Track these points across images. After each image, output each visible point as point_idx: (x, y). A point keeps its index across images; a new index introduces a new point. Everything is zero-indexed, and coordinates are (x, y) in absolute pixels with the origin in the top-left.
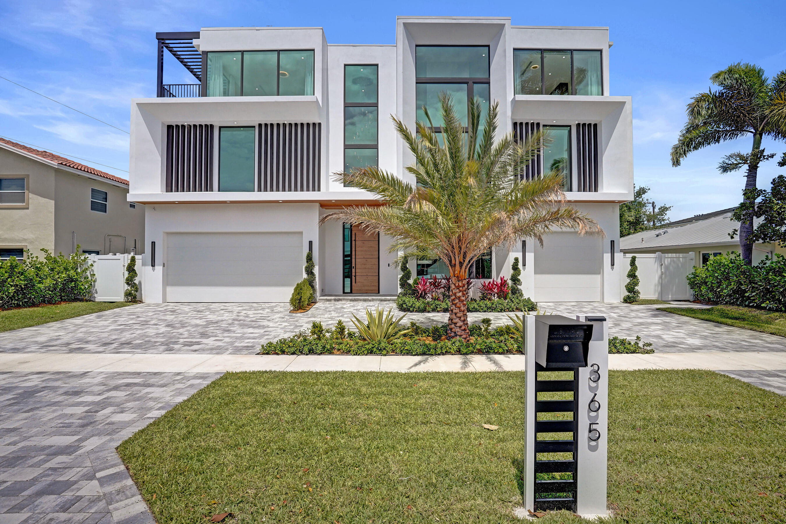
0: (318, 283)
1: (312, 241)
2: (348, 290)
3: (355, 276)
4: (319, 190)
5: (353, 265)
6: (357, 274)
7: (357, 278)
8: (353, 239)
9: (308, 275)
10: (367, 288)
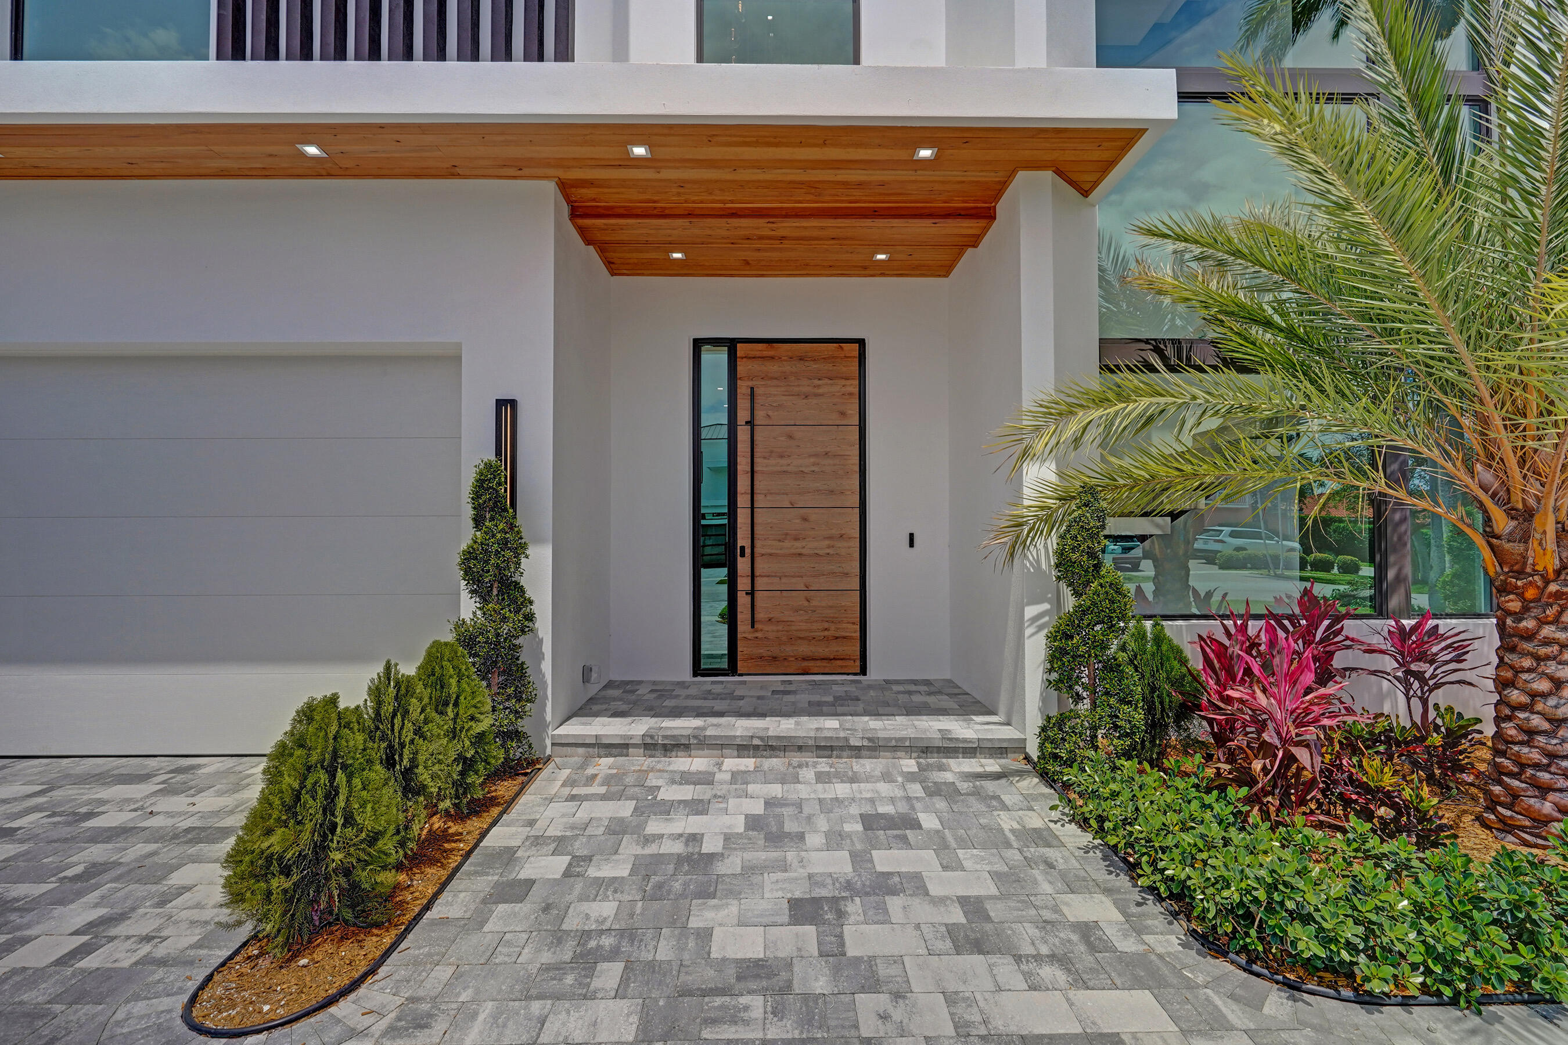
0: (547, 648)
1: (513, 403)
2: (715, 642)
3: (752, 593)
4: (564, 53)
5: (743, 539)
6: (760, 583)
7: (759, 603)
8: (743, 415)
9: (485, 599)
10: (804, 649)
